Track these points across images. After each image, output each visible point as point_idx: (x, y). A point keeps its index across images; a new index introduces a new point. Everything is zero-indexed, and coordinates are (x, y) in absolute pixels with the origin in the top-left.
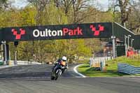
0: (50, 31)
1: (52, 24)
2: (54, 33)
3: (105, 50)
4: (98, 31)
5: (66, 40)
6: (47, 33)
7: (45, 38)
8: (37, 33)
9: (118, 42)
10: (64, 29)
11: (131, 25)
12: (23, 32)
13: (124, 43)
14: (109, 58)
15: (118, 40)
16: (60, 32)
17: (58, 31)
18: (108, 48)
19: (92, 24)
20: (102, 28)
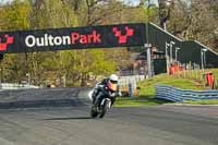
0: (51, 38)
1: (55, 27)
2: (58, 41)
3: (135, 65)
4: (125, 37)
5: (75, 51)
6: (48, 40)
7: (43, 49)
8: (32, 41)
9: (155, 53)
10: (73, 35)
11: (175, 26)
12: (10, 40)
13: (164, 54)
14: (142, 77)
15: (155, 50)
16: (66, 40)
17: (64, 38)
18: (140, 61)
19: (115, 26)
20: (130, 32)
